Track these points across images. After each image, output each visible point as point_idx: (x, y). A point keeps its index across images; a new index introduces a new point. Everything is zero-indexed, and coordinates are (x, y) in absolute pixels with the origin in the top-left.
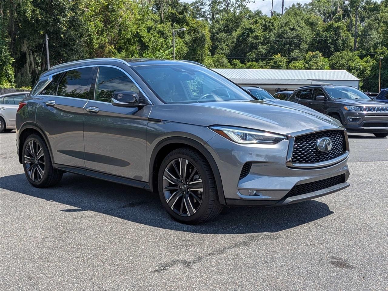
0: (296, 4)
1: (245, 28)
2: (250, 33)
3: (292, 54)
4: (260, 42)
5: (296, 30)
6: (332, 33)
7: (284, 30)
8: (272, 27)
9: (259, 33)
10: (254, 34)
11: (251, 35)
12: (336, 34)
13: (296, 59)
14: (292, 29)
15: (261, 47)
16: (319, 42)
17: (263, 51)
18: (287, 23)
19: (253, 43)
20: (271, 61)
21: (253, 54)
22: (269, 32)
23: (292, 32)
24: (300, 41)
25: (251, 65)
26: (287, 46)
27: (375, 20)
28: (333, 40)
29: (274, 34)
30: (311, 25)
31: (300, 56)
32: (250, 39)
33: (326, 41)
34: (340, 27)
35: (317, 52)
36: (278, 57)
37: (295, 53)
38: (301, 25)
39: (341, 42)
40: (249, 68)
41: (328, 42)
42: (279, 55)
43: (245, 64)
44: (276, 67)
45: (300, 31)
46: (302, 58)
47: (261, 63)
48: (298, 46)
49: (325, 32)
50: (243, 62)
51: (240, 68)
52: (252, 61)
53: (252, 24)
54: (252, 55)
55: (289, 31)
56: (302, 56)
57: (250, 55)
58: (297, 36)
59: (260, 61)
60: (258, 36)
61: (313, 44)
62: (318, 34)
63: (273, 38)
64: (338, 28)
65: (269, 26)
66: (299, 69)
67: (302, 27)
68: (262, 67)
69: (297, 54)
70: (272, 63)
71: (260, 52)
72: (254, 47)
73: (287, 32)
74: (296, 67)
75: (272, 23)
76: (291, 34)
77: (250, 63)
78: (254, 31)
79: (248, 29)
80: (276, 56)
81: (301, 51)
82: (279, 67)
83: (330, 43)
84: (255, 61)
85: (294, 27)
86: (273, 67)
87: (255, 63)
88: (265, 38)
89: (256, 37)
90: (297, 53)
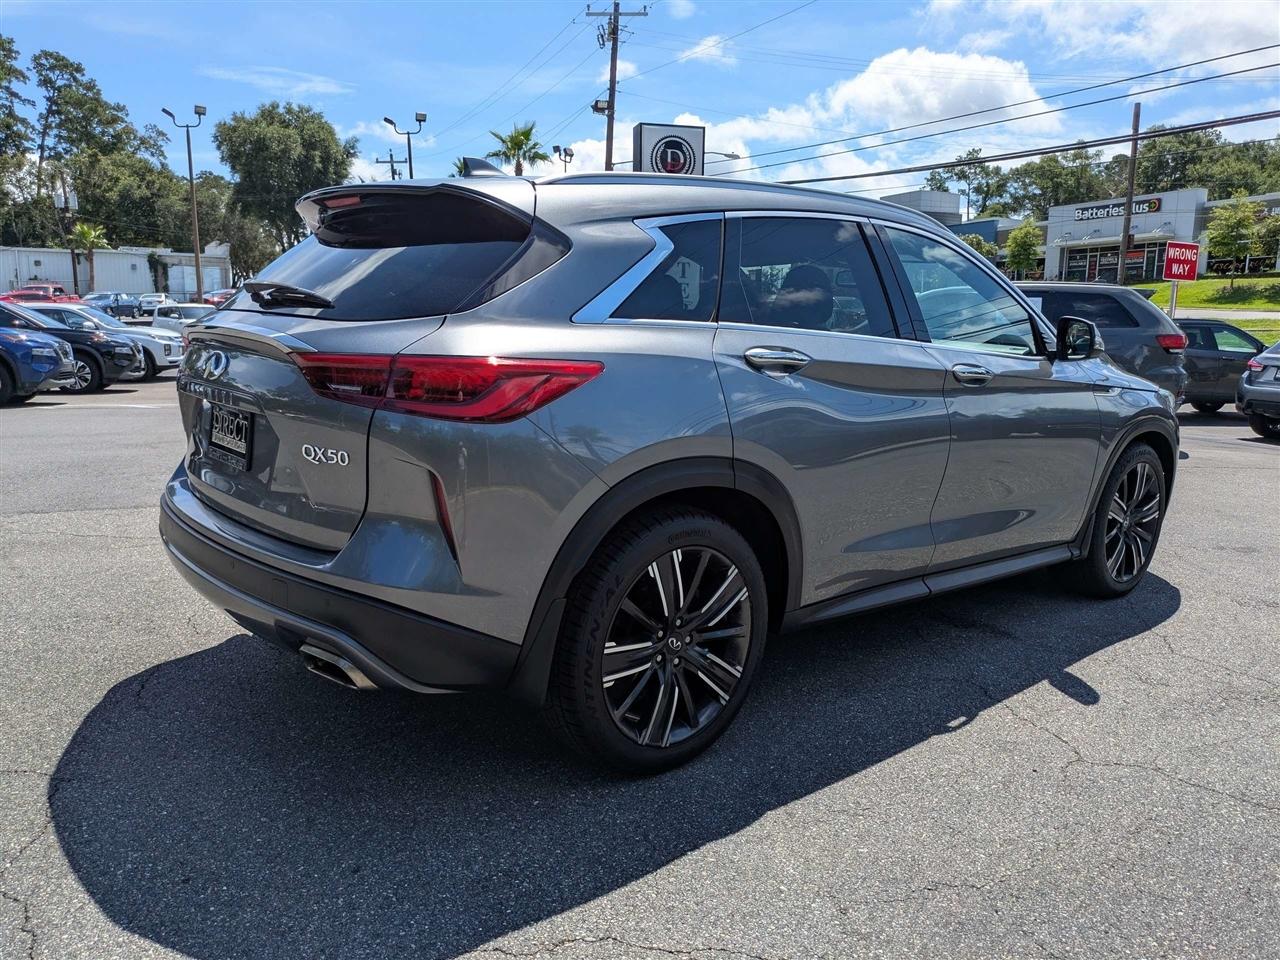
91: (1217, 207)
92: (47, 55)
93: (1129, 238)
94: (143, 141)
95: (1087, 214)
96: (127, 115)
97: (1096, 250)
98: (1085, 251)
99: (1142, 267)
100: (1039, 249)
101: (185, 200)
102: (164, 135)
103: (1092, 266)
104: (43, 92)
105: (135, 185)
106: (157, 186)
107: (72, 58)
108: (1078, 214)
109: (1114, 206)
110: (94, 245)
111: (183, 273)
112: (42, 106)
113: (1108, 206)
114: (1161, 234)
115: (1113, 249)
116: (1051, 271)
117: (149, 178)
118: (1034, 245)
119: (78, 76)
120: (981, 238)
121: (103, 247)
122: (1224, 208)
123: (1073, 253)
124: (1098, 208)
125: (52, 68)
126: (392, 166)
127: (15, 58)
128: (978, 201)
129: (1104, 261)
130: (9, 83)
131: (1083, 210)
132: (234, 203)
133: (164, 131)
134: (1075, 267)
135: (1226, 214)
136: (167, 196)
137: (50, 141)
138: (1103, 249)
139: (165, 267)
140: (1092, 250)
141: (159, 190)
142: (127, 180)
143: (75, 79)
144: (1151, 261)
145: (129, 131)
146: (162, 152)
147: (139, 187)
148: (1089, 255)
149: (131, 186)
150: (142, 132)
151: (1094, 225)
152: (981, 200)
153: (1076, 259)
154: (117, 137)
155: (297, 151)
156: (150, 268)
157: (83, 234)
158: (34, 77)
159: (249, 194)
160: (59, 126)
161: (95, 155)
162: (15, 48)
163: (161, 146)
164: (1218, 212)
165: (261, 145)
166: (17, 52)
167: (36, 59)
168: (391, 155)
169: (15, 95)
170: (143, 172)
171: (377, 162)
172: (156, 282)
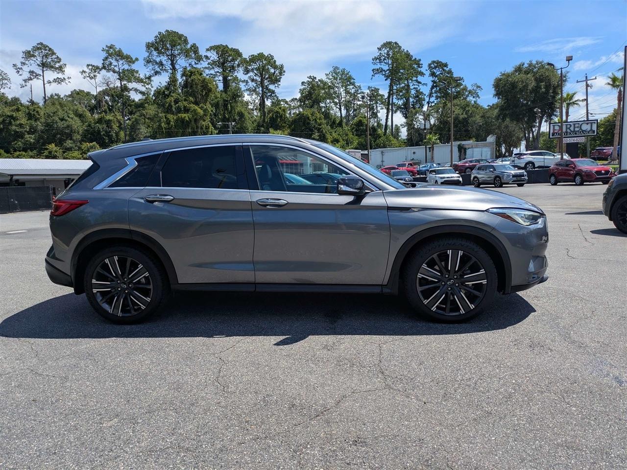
0: (54, 94)
1: (5, 115)
2: (12, 120)
3: (64, 144)
4: (26, 131)
5: (66, 121)
6: (105, 126)
7: (53, 120)
8: (38, 116)
9: (24, 121)
10: (18, 122)
11: (13, 123)
12: (107, 126)
13: (70, 149)
14: (62, 120)
15: (28, 136)
16: (92, 134)
17: (31, 140)
18: (54, 113)
19: (18, 132)
20: (45, 151)
21: (20, 143)
22: (36, 120)
23: (62, 123)
24: (71, 131)
25: (19, 155)
26: (59, 136)
27: (141, 116)
28: (106, 132)
29: (41, 123)
30: (81, 116)
31: (74, 146)
32: (14, 127)
33: (99, 132)
34: (111, 121)
35: (94, 143)
36: (52, 147)
37: (69, 143)
38: (71, 116)
39: (114, 135)
40: (18, 157)
41: (102, 134)
42: (53, 145)
43: (11, 154)
44: (51, 156)
45: (71, 122)
46: (77, 148)
47: (31, 153)
48: (70, 136)
49: (97, 124)
50: (7, 152)
51: (6, 158)
52: (20, 151)
53: (12, 111)
54: (19, 145)
55: (58, 121)
56: (76, 146)
57: (16, 144)
58: (68, 126)
59: (29, 150)
60: (23, 124)
61: (85, 135)
62: (89, 125)
63: (40, 127)
64: (110, 120)
65: (34, 115)
66: (78, 159)
67: (72, 118)
68: (31, 157)
69: (71, 145)
70: (46, 153)
71: (27, 141)
72: (19, 136)
73: (56, 123)
74: (74, 157)
75: (37, 112)
76: (61, 124)
77: (18, 153)
78: (17, 119)
79: (8, 116)
80: (50, 146)
81: (74, 141)
82: (55, 157)
83: (104, 135)
84: (23, 151)
85: (63, 117)
86: (47, 157)
87: (24, 153)
88: (31, 127)
89: (21, 125)
90: (71, 143)
92: (434, 62)
94: (470, 92)
96: (464, 81)
101: (482, 117)
102: (479, 87)
104: (431, 78)
105: (461, 113)
106: (470, 112)
107: (444, 62)
110: (434, 143)
111: (473, 151)
112: (430, 84)
117: (467, 109)
119: (445, 68)
121: (438, 144)
125: (435, 67)
126: (587, 83)
127: (422, 67)
130: (417, 78)
132: (499, 116)
133: (480, 86)
136: (475, 116)
137: (432, 99)
139: (465, 150)
141: (471, 114)
142: (457, 111)
143: (444, 70)
145: (465, 89)
146: (478, 95)
147: (462, 114)
149: (459, 114)
150: (470, 88)
154: (458, 92)
155: (532, 84)
156: (459, 151)
157: (430, 139)
158: (428, 73)
159: (506, 110)
160: (436, 92)
161: (445, 103)
162: (421, 63)
163: (478, 93)
165: (513, 85)
166: (422, 64)
167: (430, 65)
168: (586, 77)
169: (420, 83)
170: (465, 107)
171: (578, 82)
172: (460, 157)
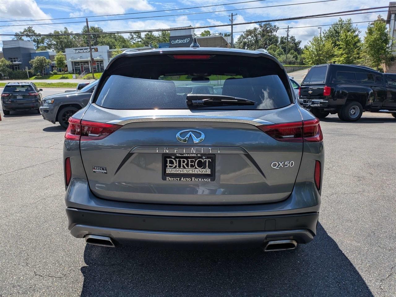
91: (113, 51)
93: (92, 59)
95: (77, 51)
97: (82, 62)
98: (79, 63)
99: (96, 68)
100: (65, 62)
103: (82, 67)
108: (74, 51)
109: (85, 49)
113: (83, 49)
114: (100, 58)
115: (87, 62)
116: (70, 69)
118: (64, 61)
120: (45, 58)
122: (115, 52)
123: (75, 63)
124: (80, 50)
128: (35, 45)
129: (85, 66)
131: (76, 50)
134: (77, 68)
135: (116, 53)
138: (84, 62)
140: (81, 63)
144: (98, 66)
148: (80, 64)
151: (80, 55)
152: (36, 44)
153: (76, 65)
164: (114, 53)
